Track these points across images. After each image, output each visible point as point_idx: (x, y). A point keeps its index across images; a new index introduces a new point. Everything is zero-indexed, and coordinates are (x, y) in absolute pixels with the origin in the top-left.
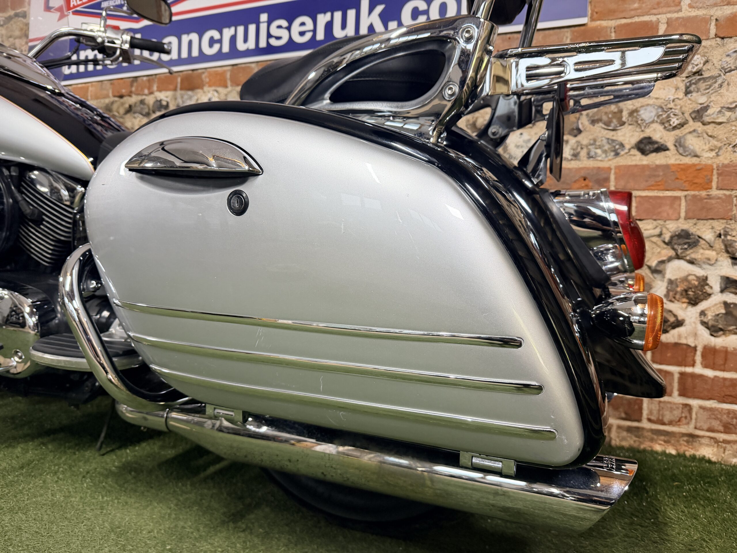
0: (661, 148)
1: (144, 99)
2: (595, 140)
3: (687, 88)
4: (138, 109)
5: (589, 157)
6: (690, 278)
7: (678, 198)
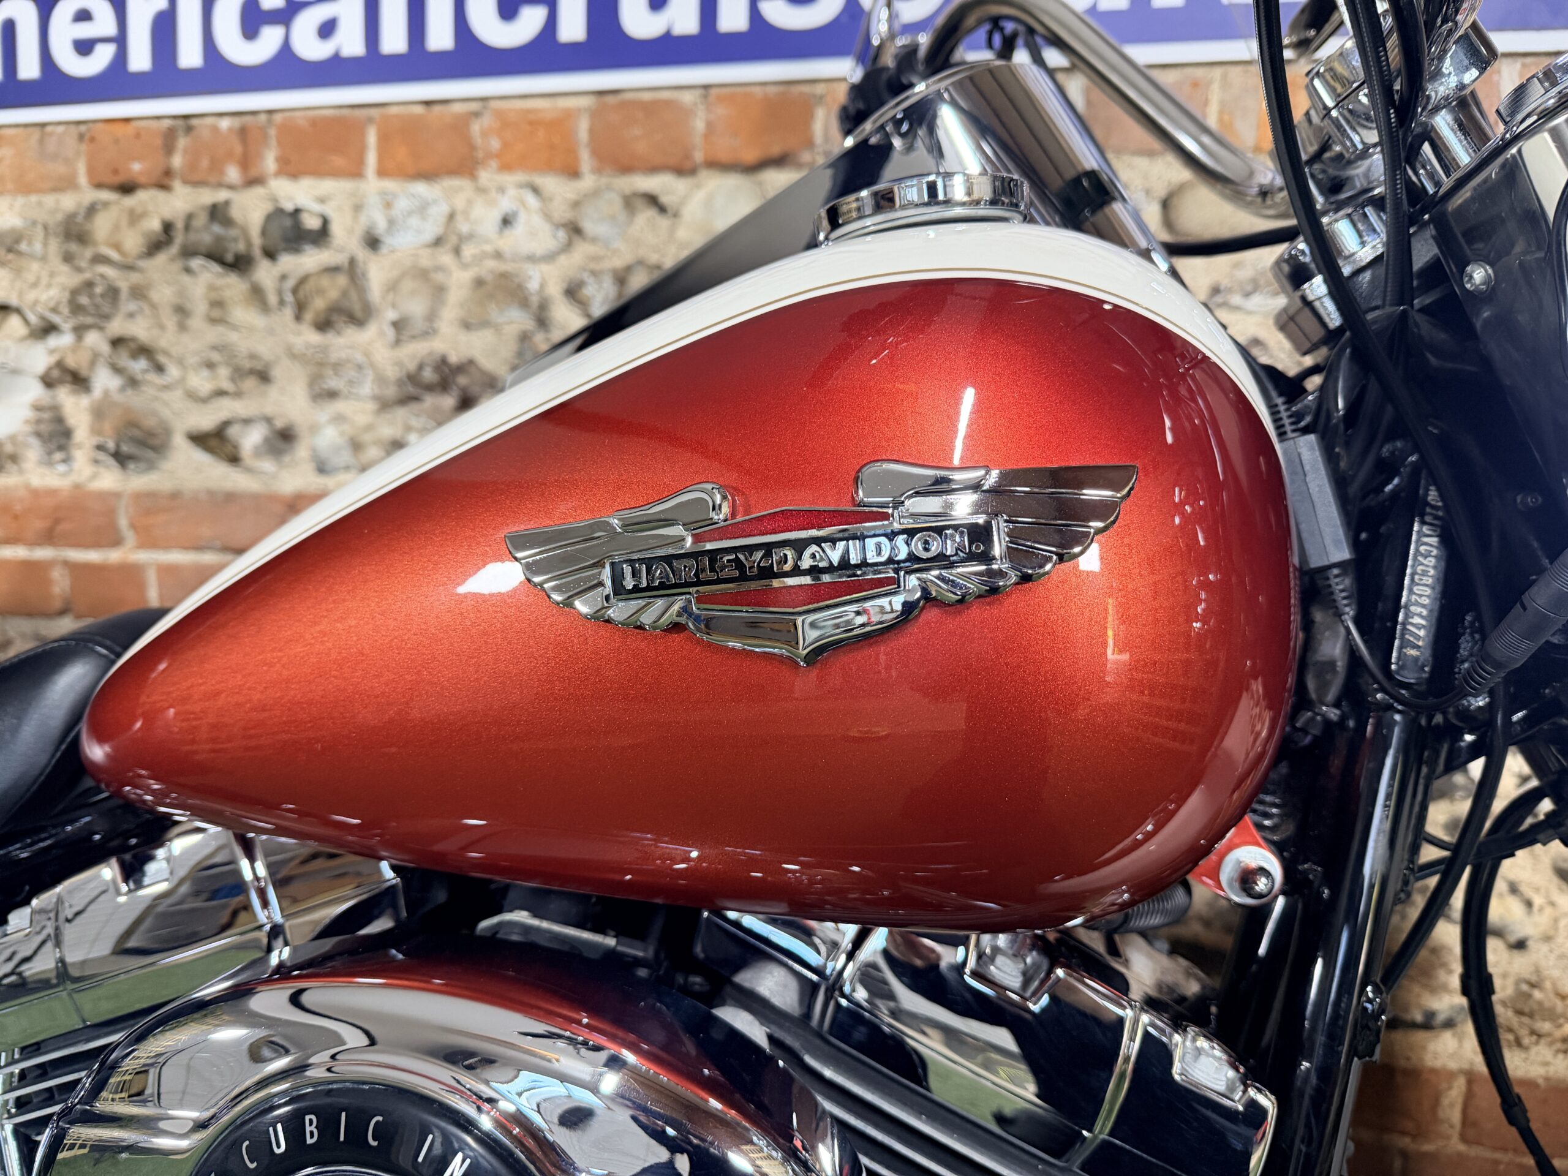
4: (207, 235)
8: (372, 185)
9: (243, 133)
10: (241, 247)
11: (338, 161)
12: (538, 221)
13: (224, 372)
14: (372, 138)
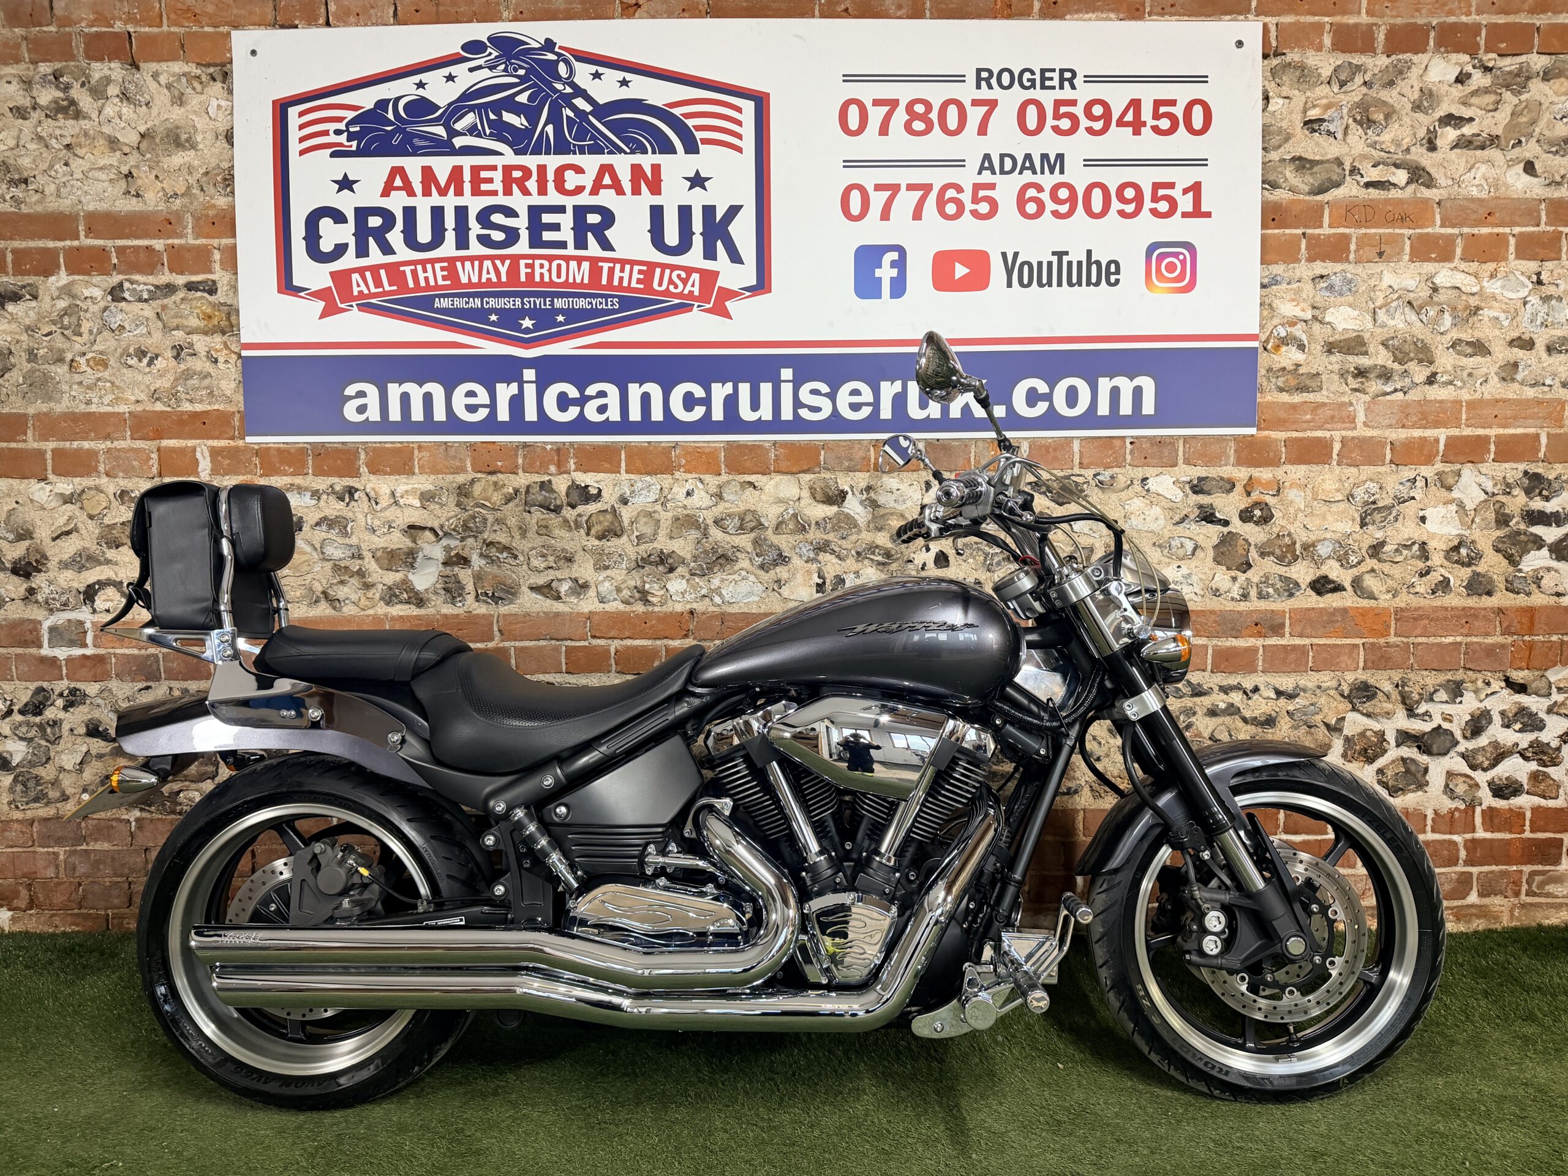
0: (1338, 588)
1: (550, 481)
2: (1267, 578)
3: (1362, 519)
4: (539, 496)
5: (1261, 596)
6: (1369, 733)
7: (1356, 646)
8: (624, 476)
9: (558, 451)
10: (558, 502)
11: (607, 465)
12: (703, 493)
13: (551, 558)
14: (623, 456)
